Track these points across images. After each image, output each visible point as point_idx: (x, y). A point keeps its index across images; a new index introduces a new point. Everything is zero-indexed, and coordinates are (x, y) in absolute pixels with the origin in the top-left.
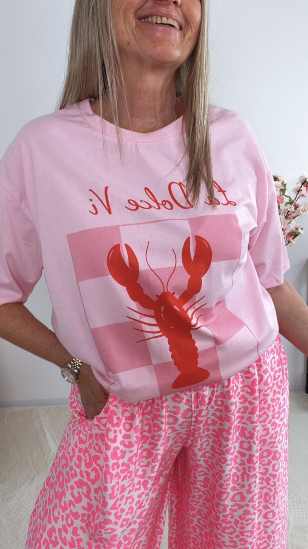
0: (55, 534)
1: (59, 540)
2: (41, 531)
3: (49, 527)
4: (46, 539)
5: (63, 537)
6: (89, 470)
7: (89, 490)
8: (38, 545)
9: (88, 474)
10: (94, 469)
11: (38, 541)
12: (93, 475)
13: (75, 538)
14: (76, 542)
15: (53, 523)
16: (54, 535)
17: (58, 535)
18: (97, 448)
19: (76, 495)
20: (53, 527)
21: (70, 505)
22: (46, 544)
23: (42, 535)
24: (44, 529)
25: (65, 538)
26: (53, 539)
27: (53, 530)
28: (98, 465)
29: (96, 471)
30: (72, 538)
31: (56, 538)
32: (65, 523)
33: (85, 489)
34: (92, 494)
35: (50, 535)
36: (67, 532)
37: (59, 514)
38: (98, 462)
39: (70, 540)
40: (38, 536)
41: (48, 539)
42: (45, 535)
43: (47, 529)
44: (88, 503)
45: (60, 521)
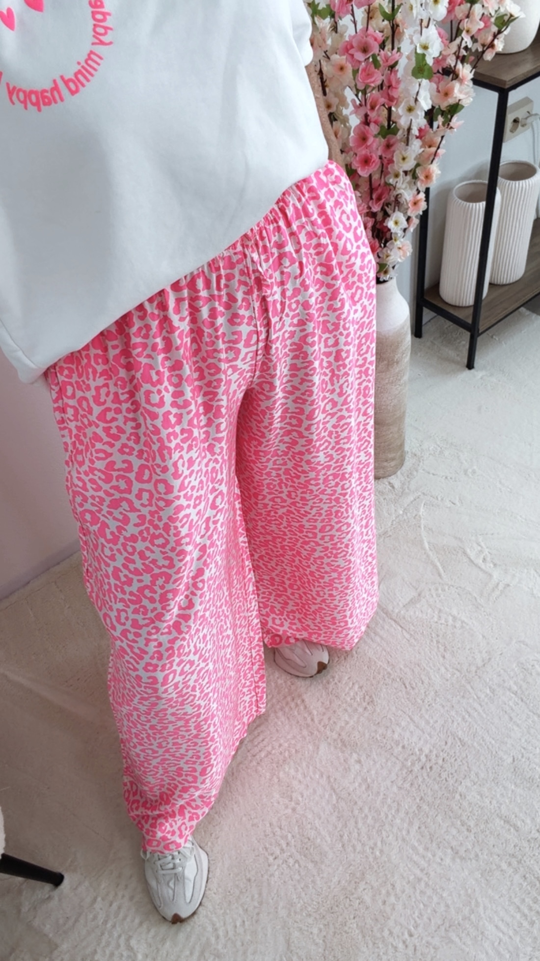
0: (121, 572)
1: (131, 576)
2: (106, 580)
3: (110, 570)
4: (116, 585)
5: (133, 570)
6: (114, 483)
7: (130, 503)
8: (112, 595)
9: (116, 488)
10: (118, 478)
11: (110, 590)
12: (123, 485)
13: (147, 562)
14: (151, 565)
15: (112, 564)
16: (121, 575)
17: (126, 572)
18: (102, 455)
19: (121, 517)
20: (115, 567)
21: (120, 532)
22: (119, 590)
23: (109, 584)
24: (108, 576)
25: (136, 569)
26: (123, 579)
27: (116, 570)
28: (119, 470)
29: (123, 477)
30: (144, 564)
31: (126, 576)
32: (125, 554)
33: (125, 505)
34: (137, 504)
35: (117, 578)
36: (133, 562)
37: (111, 549)
38: (116, 467)
39: (143, 567)
40: (106, 587)
41: (118, 583)
42: (113, 581)
43: (110, 573)
44: (139, 517)
45: (118, 556)
